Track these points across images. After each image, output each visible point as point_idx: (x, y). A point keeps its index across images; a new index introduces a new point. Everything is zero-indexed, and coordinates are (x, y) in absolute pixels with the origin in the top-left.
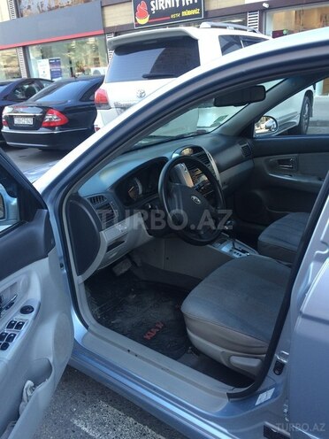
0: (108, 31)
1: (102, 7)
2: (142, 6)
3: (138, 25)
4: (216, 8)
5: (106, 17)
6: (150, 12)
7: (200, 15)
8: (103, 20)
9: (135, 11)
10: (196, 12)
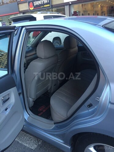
0: (20, 12)
1: (18, 4)
2: (31, 4)
3: (30, 10)
4: (55, 4)
5: (20, 7)
6: (34, 6)
7: (50, 7)
8: (19, 8)
9: (29, 5)
10: (48, 5)
